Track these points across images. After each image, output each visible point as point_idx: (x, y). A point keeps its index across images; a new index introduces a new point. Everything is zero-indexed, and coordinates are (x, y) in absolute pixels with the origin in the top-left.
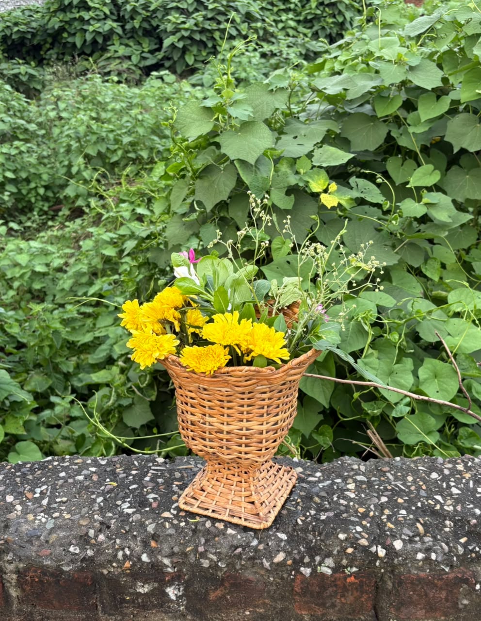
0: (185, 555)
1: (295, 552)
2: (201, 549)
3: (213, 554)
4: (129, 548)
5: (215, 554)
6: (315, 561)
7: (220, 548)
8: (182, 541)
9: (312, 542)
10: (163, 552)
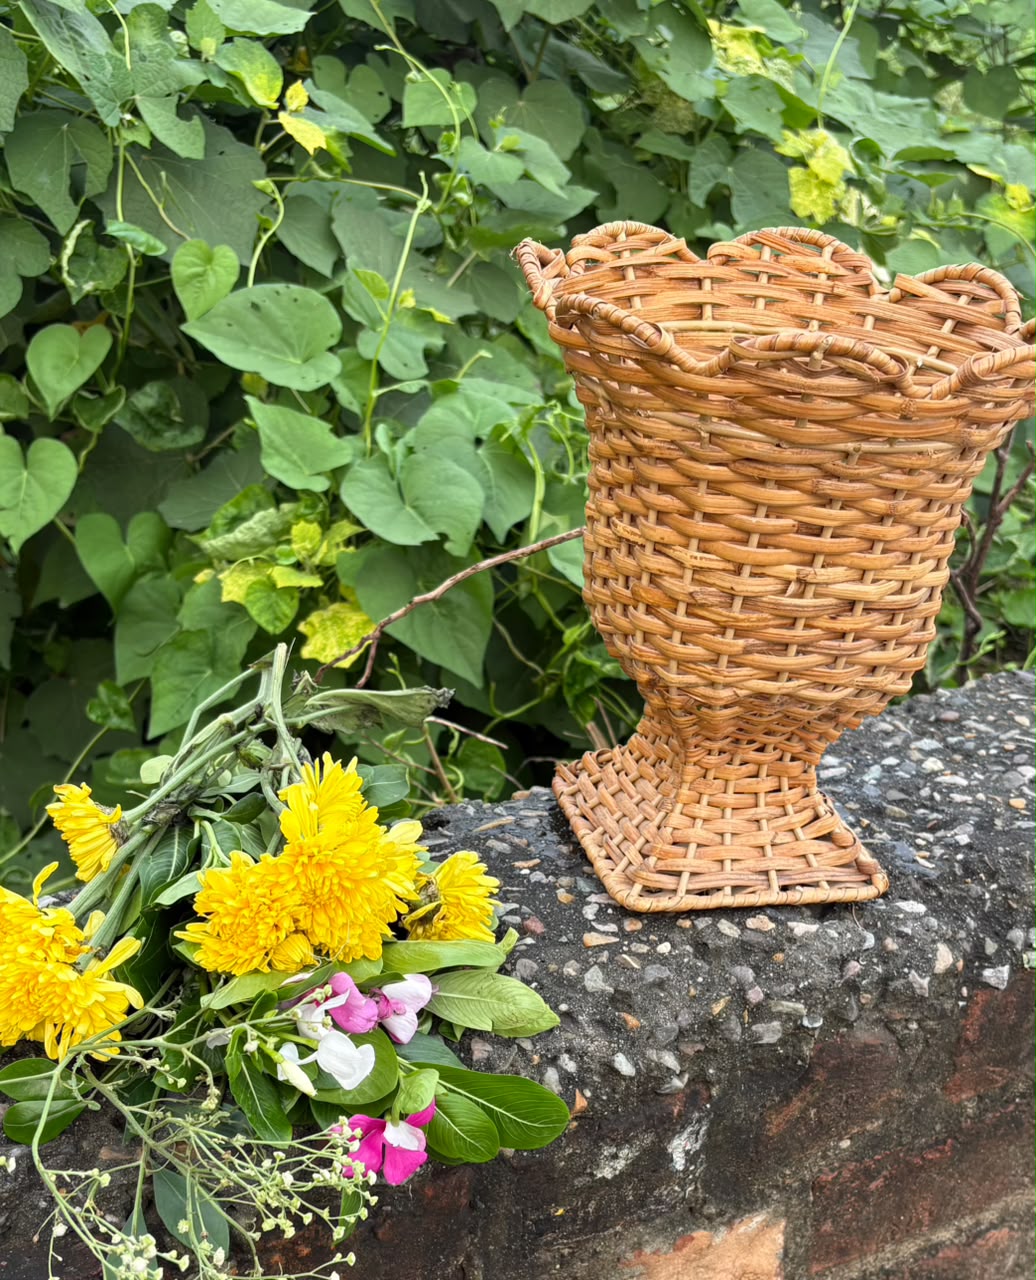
0: (712, 1025)
1: (962, 934)
2: (755, 995)
3: (790, 997)
4: (569, 1051)
5: (796, 996)
6: (1012, 944)
7: (806, 977)
8: (693, 992)
9: (984, 902)
10: (661, 1035)
